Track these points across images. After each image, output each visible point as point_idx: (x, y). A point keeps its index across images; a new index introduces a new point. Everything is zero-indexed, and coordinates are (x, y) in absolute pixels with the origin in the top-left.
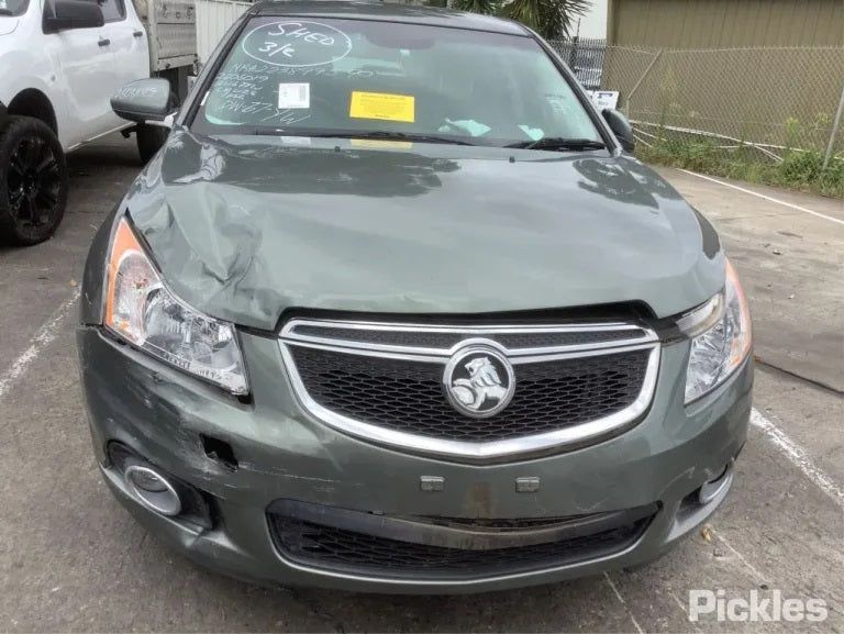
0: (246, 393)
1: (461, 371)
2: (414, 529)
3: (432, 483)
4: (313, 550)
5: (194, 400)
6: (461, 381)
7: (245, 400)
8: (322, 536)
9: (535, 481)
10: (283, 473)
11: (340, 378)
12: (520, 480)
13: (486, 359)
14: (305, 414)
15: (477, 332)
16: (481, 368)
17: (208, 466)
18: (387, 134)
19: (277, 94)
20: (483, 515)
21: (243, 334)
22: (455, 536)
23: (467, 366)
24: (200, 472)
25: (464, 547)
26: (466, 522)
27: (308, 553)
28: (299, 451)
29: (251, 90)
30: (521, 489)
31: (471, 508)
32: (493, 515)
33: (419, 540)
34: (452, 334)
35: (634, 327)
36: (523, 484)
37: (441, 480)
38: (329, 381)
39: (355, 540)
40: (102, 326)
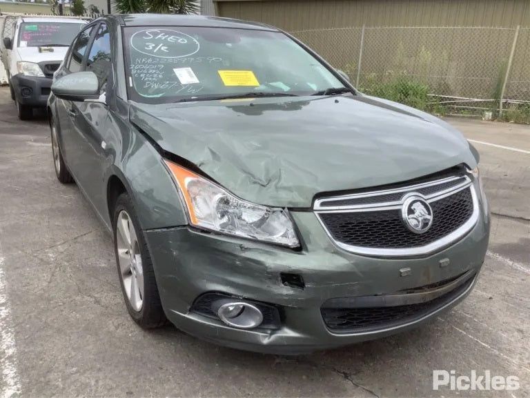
0: (299, 245)
1: (411, 211)
2: (398, 299)
3: (406, 272)
4: (343, 324)
5: (270, 255)
6: (411, 216)
7: (298, 249)
8: (348, 315)
9: (447, 260)
10: (332, 284)
11: (350, 226)
12: (441, 261)
13: (419, 203)
14: (339, 250)
15: (409, 190)
16: (419, 208)
17: (285, 291)
18: (255, 94)
19: (175, 76)
20: (426, 283)
21: (291, 212)
22: (417, 297)
23: (412, 208)
24: (282, 295)
25: (422, 302)
26: (420, 289)
27: (341, 327)
28: (339, 270)
29: (158, 74)
30: (442, 265)
31: (423, 281)
32: (431, 282)
33: (402, 303)
34: (398, 193)
35: (458, 178)
36: (444, 263)
37: (409, 269)
38: (345, 229)
39: (366, 313)
40: (189, 225)
